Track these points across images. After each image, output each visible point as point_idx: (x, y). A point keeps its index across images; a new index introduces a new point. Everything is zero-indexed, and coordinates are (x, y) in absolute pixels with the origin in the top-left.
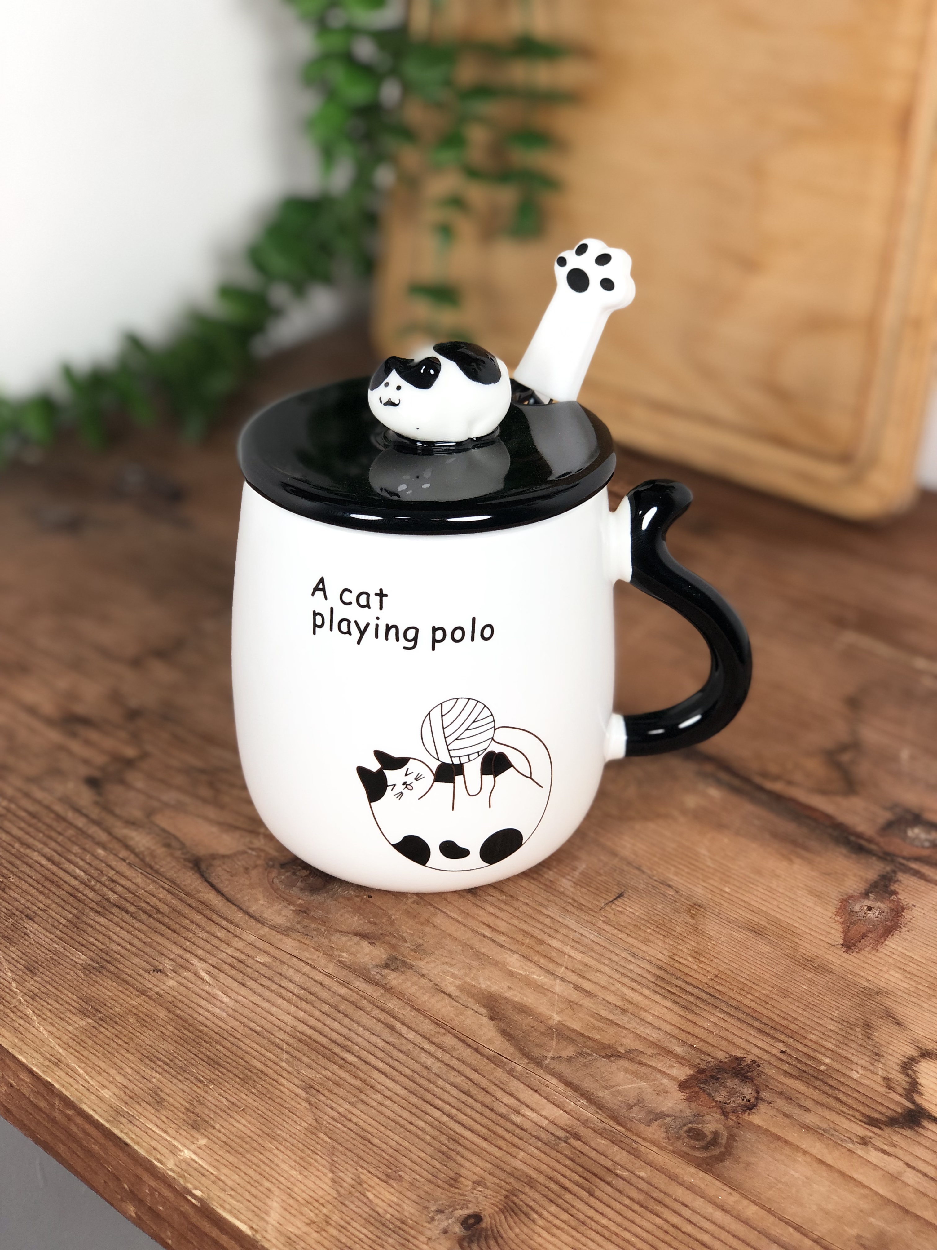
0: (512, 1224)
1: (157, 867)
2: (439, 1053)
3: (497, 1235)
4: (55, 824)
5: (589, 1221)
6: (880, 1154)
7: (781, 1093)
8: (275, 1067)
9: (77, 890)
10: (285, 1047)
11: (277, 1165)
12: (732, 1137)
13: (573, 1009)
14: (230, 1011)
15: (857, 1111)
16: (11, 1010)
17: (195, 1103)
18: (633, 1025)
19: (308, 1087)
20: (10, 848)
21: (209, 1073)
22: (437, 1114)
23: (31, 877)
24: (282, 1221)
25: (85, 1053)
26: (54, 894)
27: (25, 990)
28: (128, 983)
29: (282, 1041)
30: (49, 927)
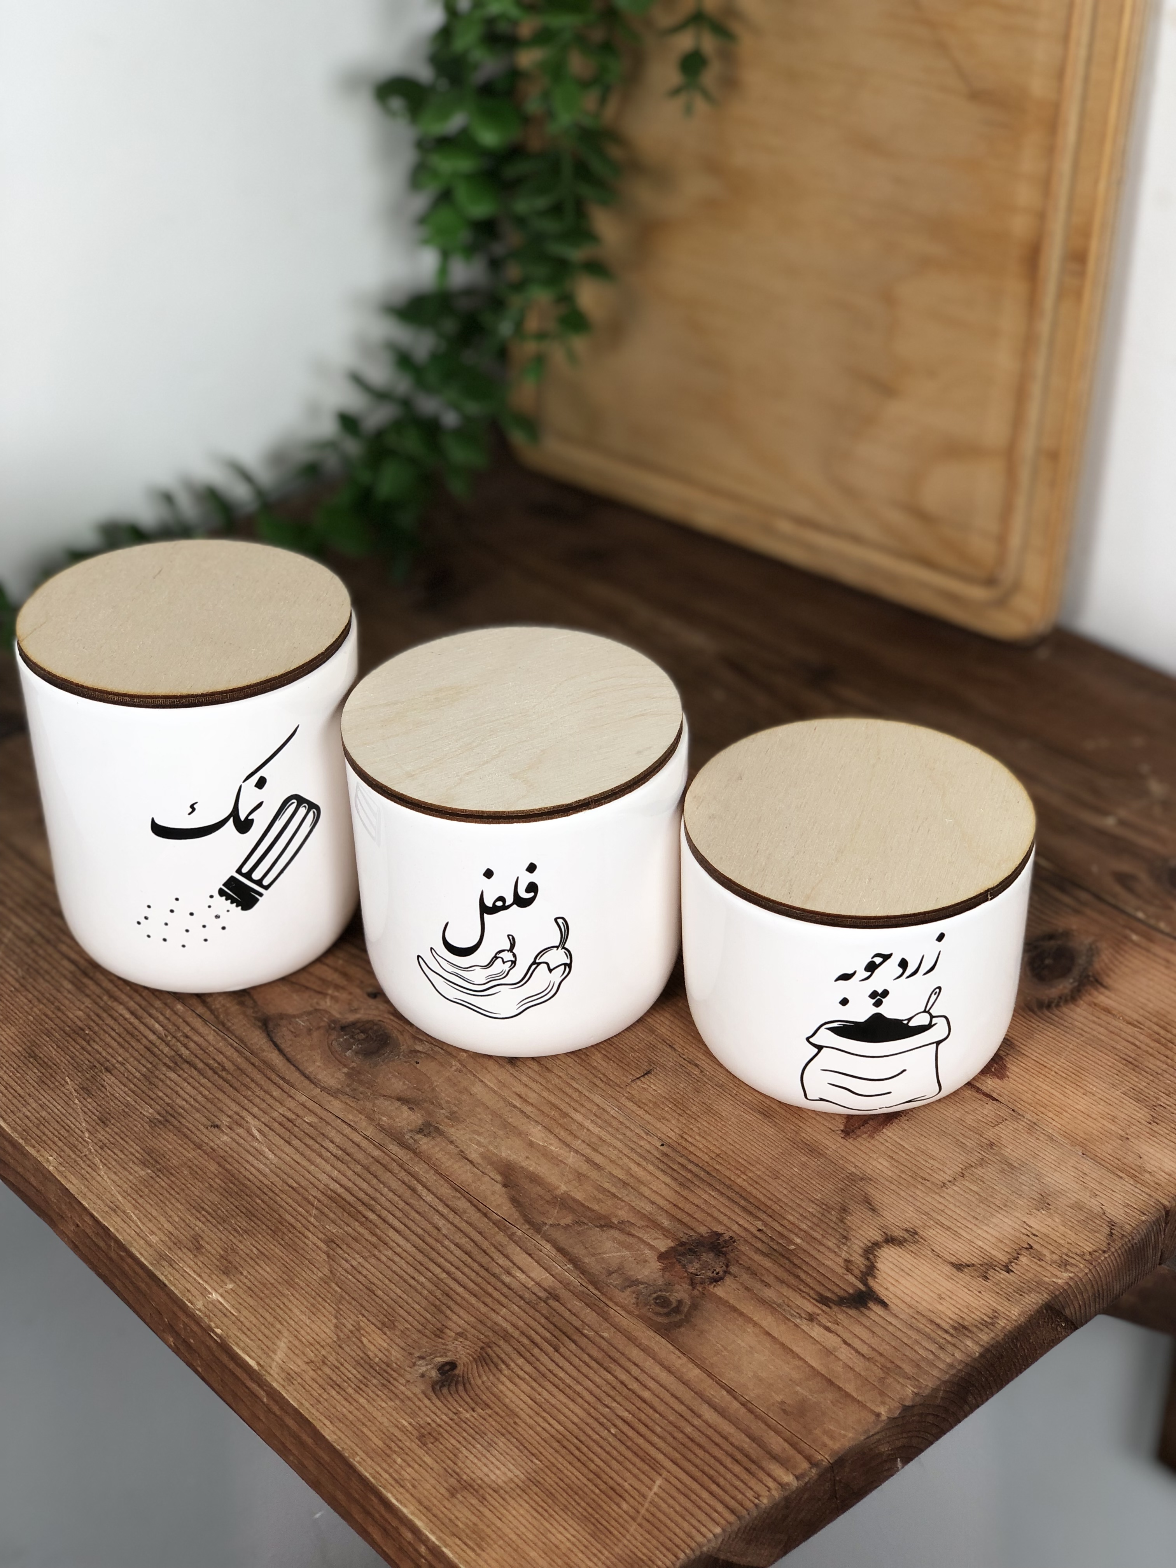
0: (482, 1372)
1: (230, 1024)
2: (451, 1216)
3: (466, 1381)
5: (549, 1374)
6: (822, 1330)
7: (748, 1269)
8: (303, 1221)
9: (154, 1044)
10: (316, 1203)
11: (290, 1310)
12: (695, 1306)
13: (580, 1180)
14: (273, 1167)
15: (813, 1289)
16: (81, 1158)
17: (230, 1251)
18: (632, 1198)
19: (330, 1241)
20: (98, 1000)
21: (246, 1225)
22: (438, 1271)
23: (114, 1030)
24: (286, 1359)
25: (141, 1201)
26: (133, 1047)
27: (95, 1140)
28: (187, 1137)
29: (315, 1197)
30: (125, 1080)
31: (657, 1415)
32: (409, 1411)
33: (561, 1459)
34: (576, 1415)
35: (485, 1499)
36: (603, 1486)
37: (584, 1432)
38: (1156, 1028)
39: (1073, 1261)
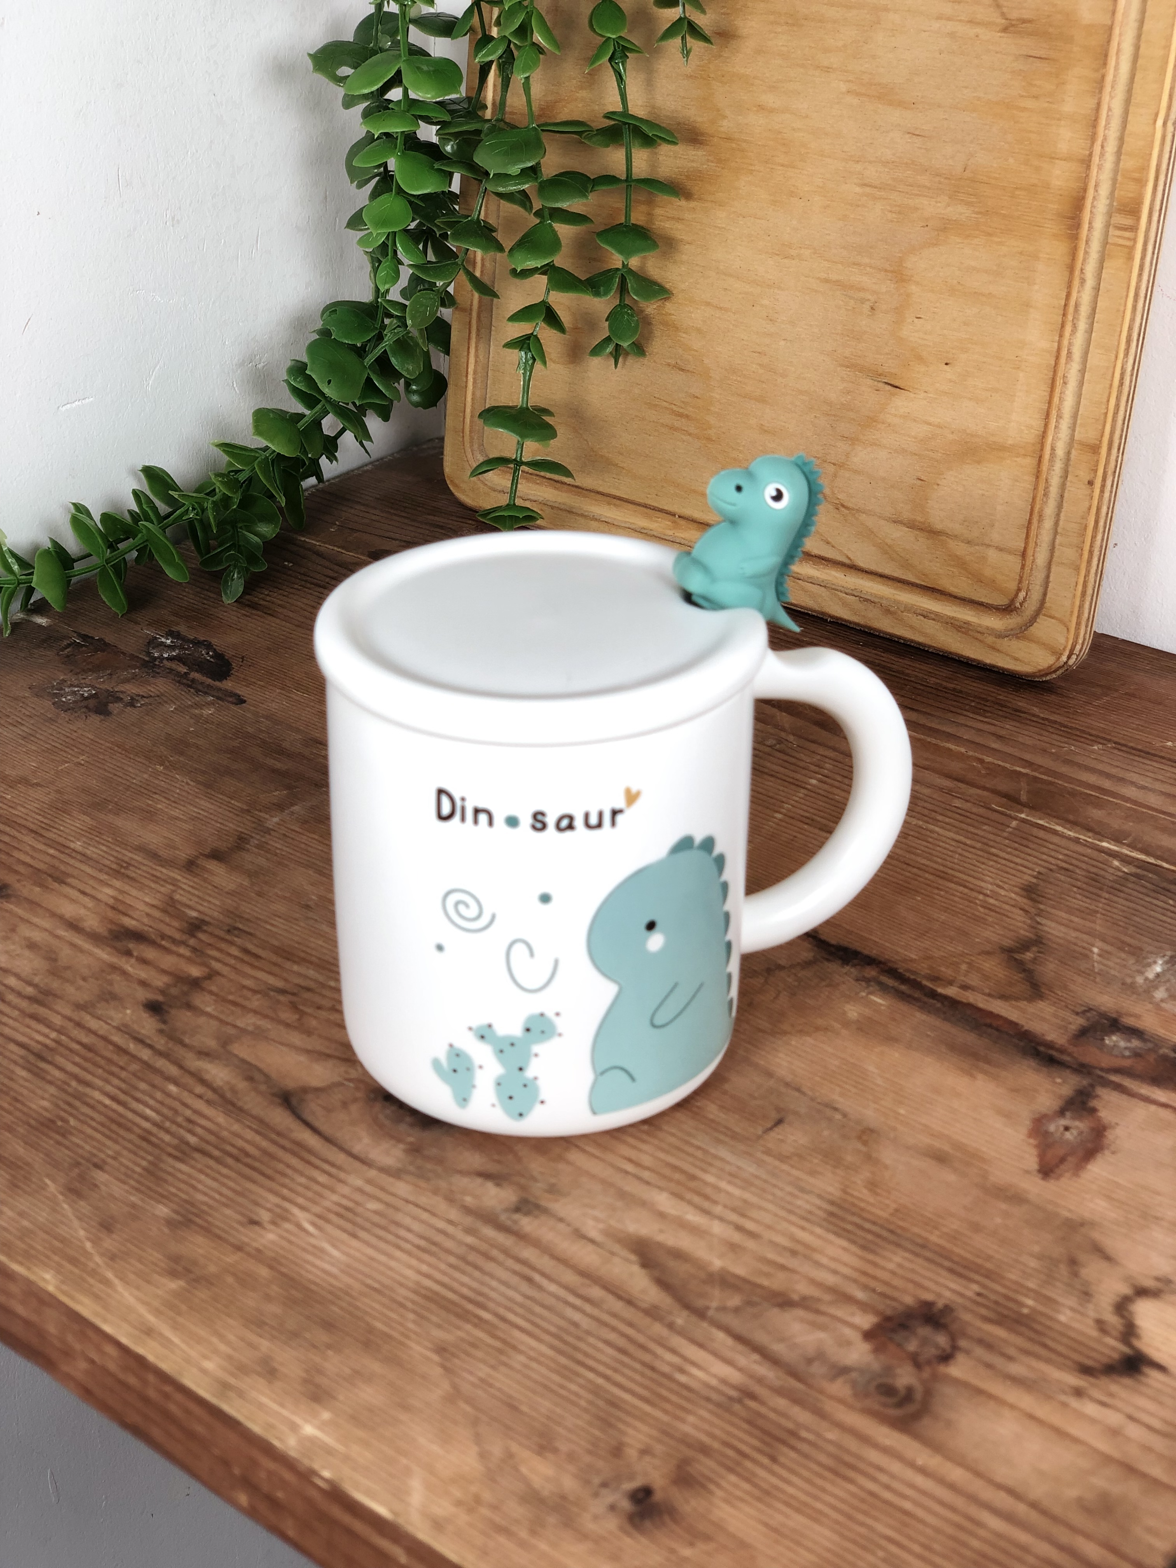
0: (688, 1496)
1: (240, 1104)
2: (588, 1308)
3: (671, 1509)
4: (115, 1057)
5: (774, 1491)
6: (1097, 1406)
8: (400, 1328)
9: (150, 1133)
10: (409, 1305)
11: (413, 1438)
12: (929, 1393)
13: (736, 1252)
14: (341, 1265)
15: (1067, 1357)
16: (87, 1272)
17: (313, 1372)
18: (806, 1268)
19: (441, 1349)
20: (66, 1087)
21: (325, 1338)
22: (591, 1376)
24: (426, 1502)
26: (124, 1138)
27: (101, 1250)
28: (221, 1239)
29: (406, 1298)
30: (123, 1177)
31: (930, 1531)
32: (608, 1554)
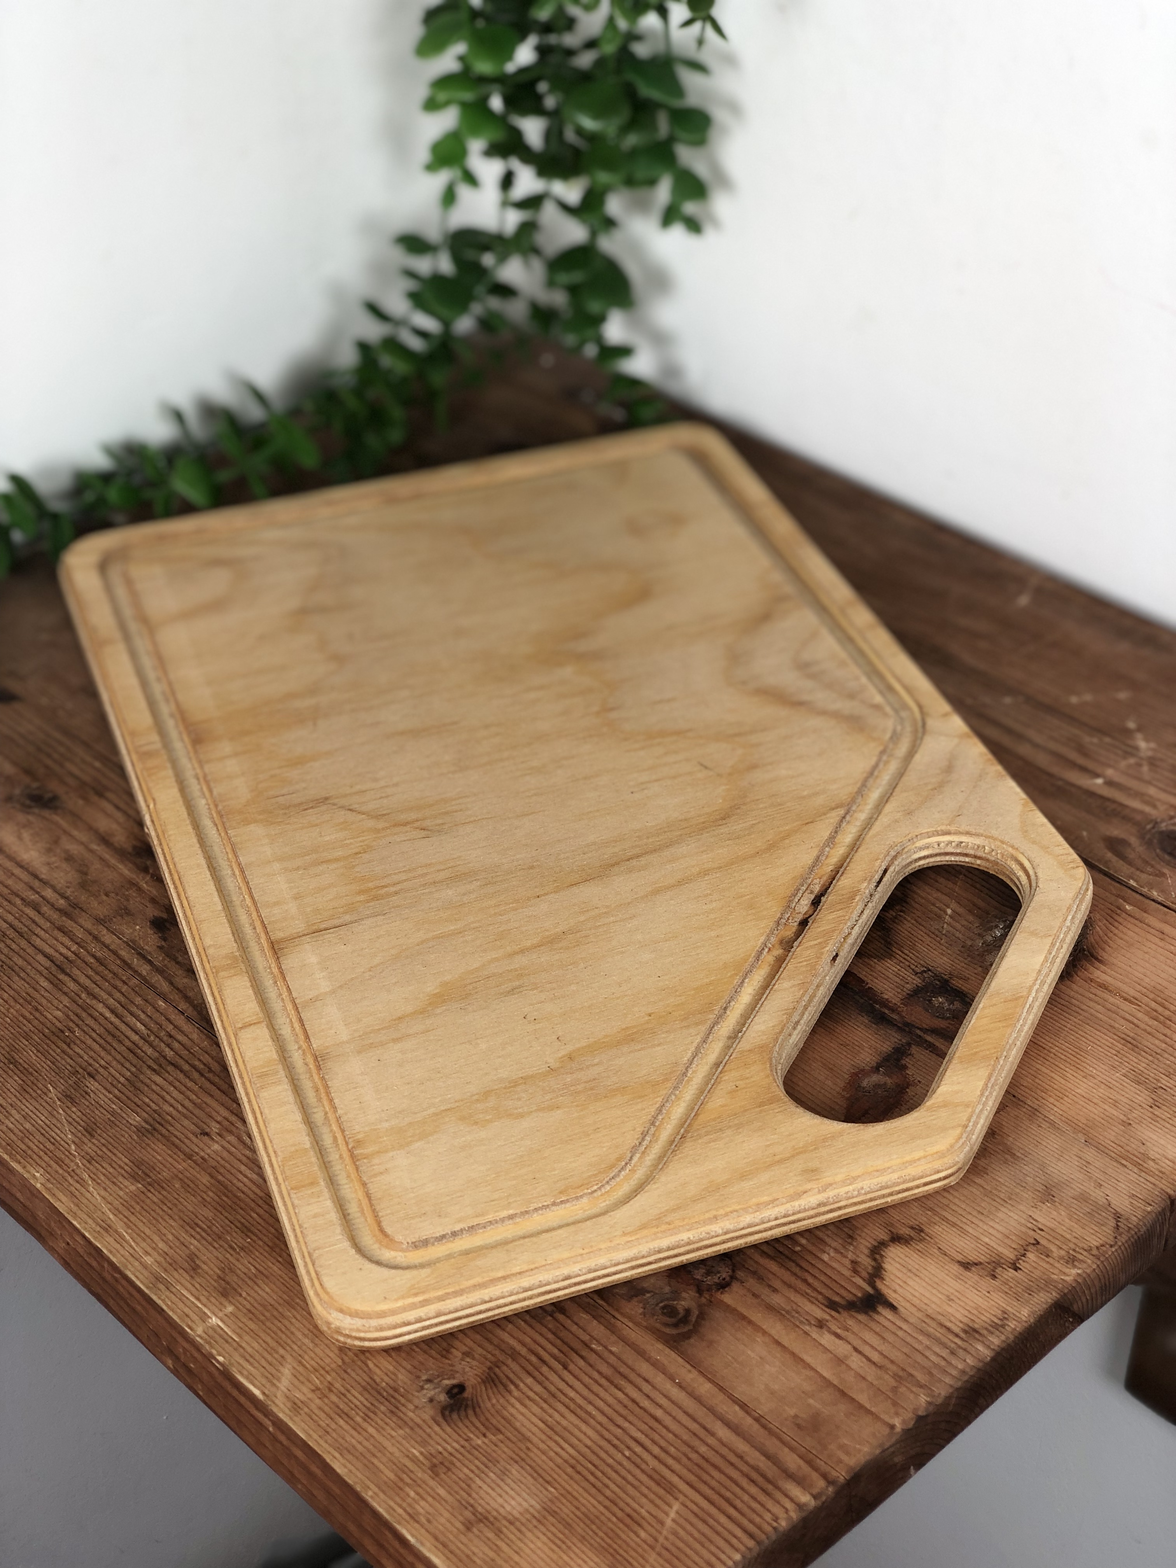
0: (491, 1394)
3: (475, 1405)
5: (559, 1394)
6: (833, 1338)
7: (755, 1274)
9: (137, 1046)
11: (292, 1333)
12: (702, 1316)
15: (820, 1293)
16: (69, 1173)
17: (227, 1271)
23: (95, 1031)
24: (291, 1387)
25: (133, 1218)
26: (115, 1049)
27: (83, 1154)
28: (177, 1147)
30: (109, 1086)
31: (670, 1435)
32: (419, 1439)
33: (576, 1486)
34: (589, 1437)
35: (501, 1532)
36: (620, 1514)
37: (598, 1456)
38: (1153, 1004)
39: (1081, 1257)
